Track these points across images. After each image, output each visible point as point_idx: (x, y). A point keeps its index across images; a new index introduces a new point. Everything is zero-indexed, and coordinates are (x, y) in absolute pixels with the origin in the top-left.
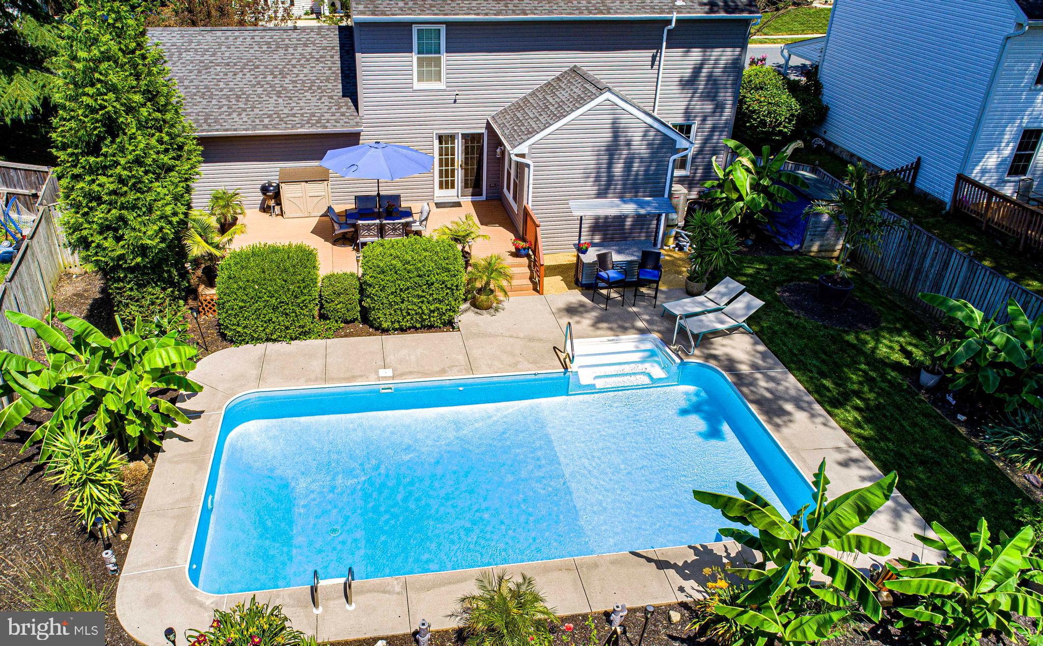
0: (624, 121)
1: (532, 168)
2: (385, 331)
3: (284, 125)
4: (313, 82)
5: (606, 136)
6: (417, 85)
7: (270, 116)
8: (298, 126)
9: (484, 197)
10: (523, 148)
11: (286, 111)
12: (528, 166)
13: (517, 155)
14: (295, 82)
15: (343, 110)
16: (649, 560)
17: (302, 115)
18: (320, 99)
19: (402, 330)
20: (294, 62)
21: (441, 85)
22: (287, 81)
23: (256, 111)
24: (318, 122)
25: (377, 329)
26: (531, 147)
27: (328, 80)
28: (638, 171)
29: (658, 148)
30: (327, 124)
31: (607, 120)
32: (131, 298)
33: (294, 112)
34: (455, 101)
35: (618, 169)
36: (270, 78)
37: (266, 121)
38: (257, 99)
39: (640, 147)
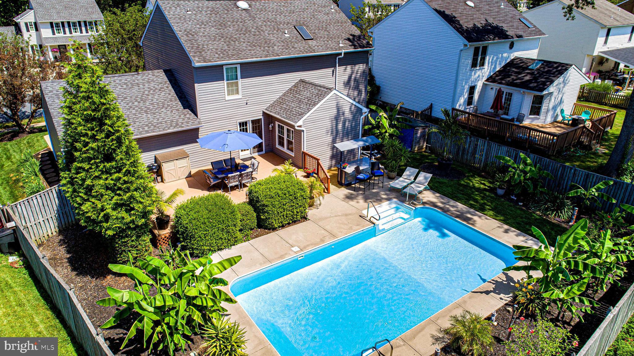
0: (342, 102)
1: (305, 132)
2: (274, 229)
3: (158, 129)
4: (163, 103)
5: (334, 112)
6: (228, 98)
7: (147, 125)
8: (166, 128)
9: (264, 152)
10: (300, 123)
11: (155, 121)
12: (303, 131)
13: (298, 126)
14: (152, 104)
15: (188, 116)
16: (481, 293)
17: (166, 122)
18: (172, 112)
19: (283, 226)
20: (146, 92)
21: (239, 96)
22: (147, 104)
23: (137, 124)
24: (177, 124)
25: (269, 229)
26: (304, 122)
27: (171, 101)
28: (348, 126)
29: (355, 114)
30: (183, 125)
31: (334, 104)
32: (132, 246)
33: (160, 121)
34: (247, 104)
35: (340, 126)
36: (136, 103)
37: (146, 128)
38: (134, 116)
39: (348, 115)
